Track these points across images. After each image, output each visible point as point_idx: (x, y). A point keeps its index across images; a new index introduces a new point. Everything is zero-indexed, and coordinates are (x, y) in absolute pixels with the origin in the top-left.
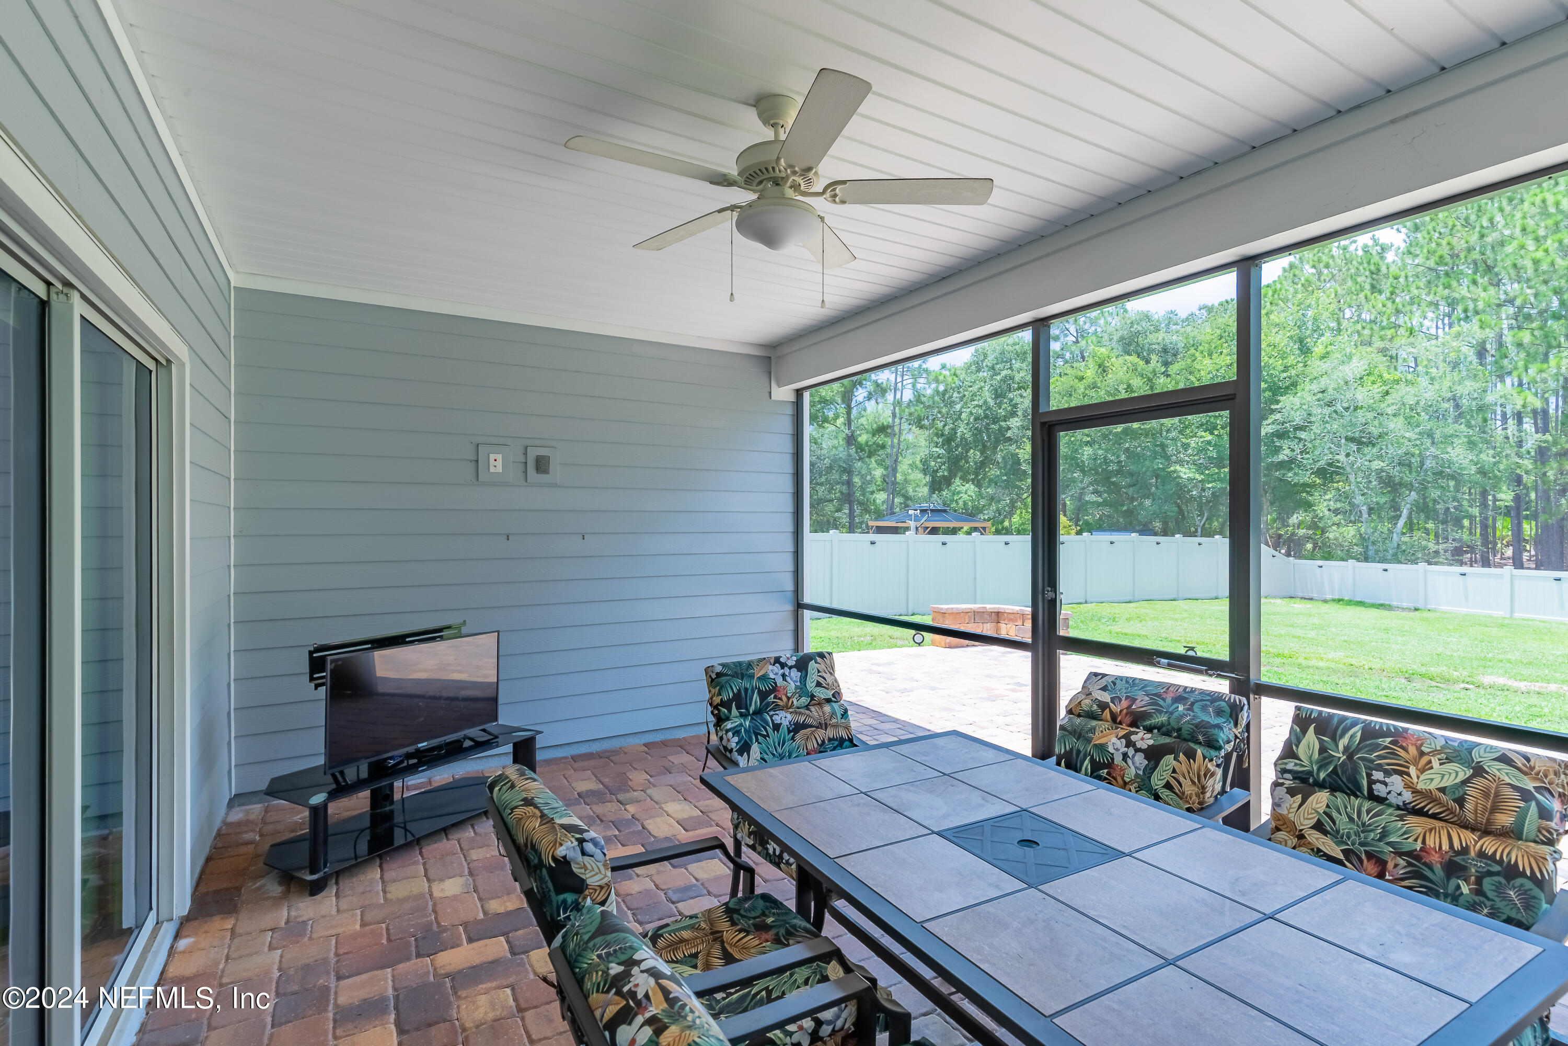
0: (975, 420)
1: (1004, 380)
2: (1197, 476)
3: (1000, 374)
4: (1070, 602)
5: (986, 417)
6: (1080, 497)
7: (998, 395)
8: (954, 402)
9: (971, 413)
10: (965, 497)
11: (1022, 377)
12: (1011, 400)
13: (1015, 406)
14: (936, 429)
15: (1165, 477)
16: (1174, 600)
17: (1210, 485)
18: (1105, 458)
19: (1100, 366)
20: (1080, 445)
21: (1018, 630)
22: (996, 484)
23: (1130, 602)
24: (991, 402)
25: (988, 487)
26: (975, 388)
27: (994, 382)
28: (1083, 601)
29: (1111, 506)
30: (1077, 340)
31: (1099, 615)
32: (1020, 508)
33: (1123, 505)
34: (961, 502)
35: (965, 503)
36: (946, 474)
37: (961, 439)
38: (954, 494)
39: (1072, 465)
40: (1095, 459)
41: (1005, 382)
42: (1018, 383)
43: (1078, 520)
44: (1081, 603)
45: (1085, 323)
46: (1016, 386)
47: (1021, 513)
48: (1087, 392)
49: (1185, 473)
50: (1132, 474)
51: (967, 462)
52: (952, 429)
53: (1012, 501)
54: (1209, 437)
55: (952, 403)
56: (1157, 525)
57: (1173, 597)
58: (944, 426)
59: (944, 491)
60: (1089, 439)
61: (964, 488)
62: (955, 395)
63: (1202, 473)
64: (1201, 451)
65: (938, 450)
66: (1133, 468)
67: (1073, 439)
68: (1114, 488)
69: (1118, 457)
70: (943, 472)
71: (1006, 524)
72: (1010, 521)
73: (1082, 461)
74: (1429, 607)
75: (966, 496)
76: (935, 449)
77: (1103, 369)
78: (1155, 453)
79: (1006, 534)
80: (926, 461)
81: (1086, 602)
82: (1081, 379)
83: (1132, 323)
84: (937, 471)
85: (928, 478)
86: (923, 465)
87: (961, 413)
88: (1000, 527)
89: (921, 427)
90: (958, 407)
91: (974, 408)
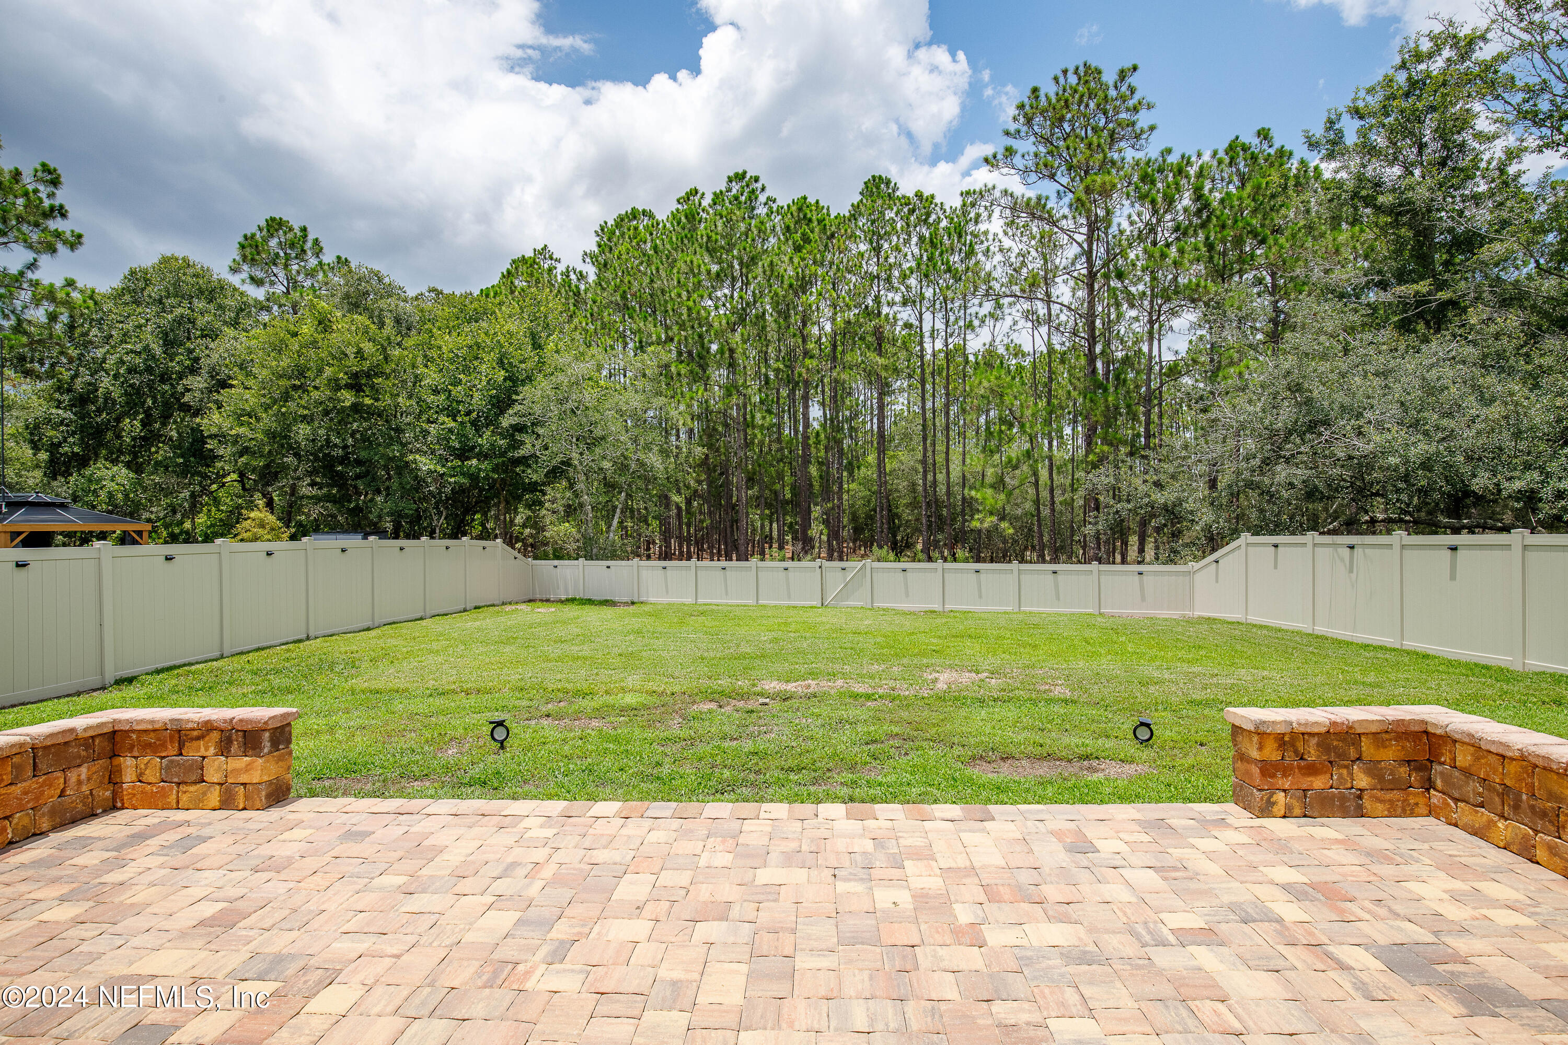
0: (130, 371)
1: (179, 321)
2: (439, 468)
3: (172, 312)
4: (284, 640)
5: (149, 370)
6: (294, 489)
7: (169, 342)
8: (91, 342)
9: (122, 362)
10: (112, 486)
11: (208, 323)
12: (191, 351)
13: (197, 360)
14: (59, 381)
15: (403, 467)
16: (421, 619)
17: (453, 480)
18: (328, 441)
19: (320, 323)
20: (295, 420)
21: (168, 768)
22: (166, 468)
23: (368, 629)
24: (158, 350)
25: (153, 474)
26: (129, 326)
27: (162, 322)
28: (304, 636)
29: (334, 502)
30: (288, 289)
31: (330, 658)
32: (207, 504)
33: (350, 502)
34: (103, 495)
35: (111, 495)
36: (76, 449)
37: (106, 399)
38: (90, 481)
39: (282, 446)
40: (313, 440)
41: (180, 324)
42: (202, 330)
43: (290, 521)
44: (300, 641)
45: (298, 272)
46: (199, 333)
47: (209, 511)
48: (304, 351)
49: (425, 464)
50: (359, 462)
51: (119, 437)
52: (90, 384)
53: (193, 495)
54: (453, 424)
55: (87, 344)
56: (389, 526)
57: (418, 615)
58: (73, 378)
59: (71, 475)
60: (306, 412)
61: (110, 473)
62: (95, 331)
63: (443, 466)
64: (443, 440)
65: (60, 412)
66: (363, 454)
67: (284, 410)
68: (338, 480)
69: (344, 440)
70: (72, 446)
71: (187, 525)
72: (193, 522)
73: (296, 442)
74: (642, 599)
75: (113, 484)
76: (54, 411)
77: (324, 324)
78: (391, 438)
79: (186, 541)
80: (37, 427)
81: (308, 638)
82: (295, 335)
83: (359, 279)
84: (59, 445)
85: (44, 456)
86: (31, 434)
87: (104, 360)
88: (177, 530)
89: (28, 373)
90: (99, 353)
91: (127, 353)
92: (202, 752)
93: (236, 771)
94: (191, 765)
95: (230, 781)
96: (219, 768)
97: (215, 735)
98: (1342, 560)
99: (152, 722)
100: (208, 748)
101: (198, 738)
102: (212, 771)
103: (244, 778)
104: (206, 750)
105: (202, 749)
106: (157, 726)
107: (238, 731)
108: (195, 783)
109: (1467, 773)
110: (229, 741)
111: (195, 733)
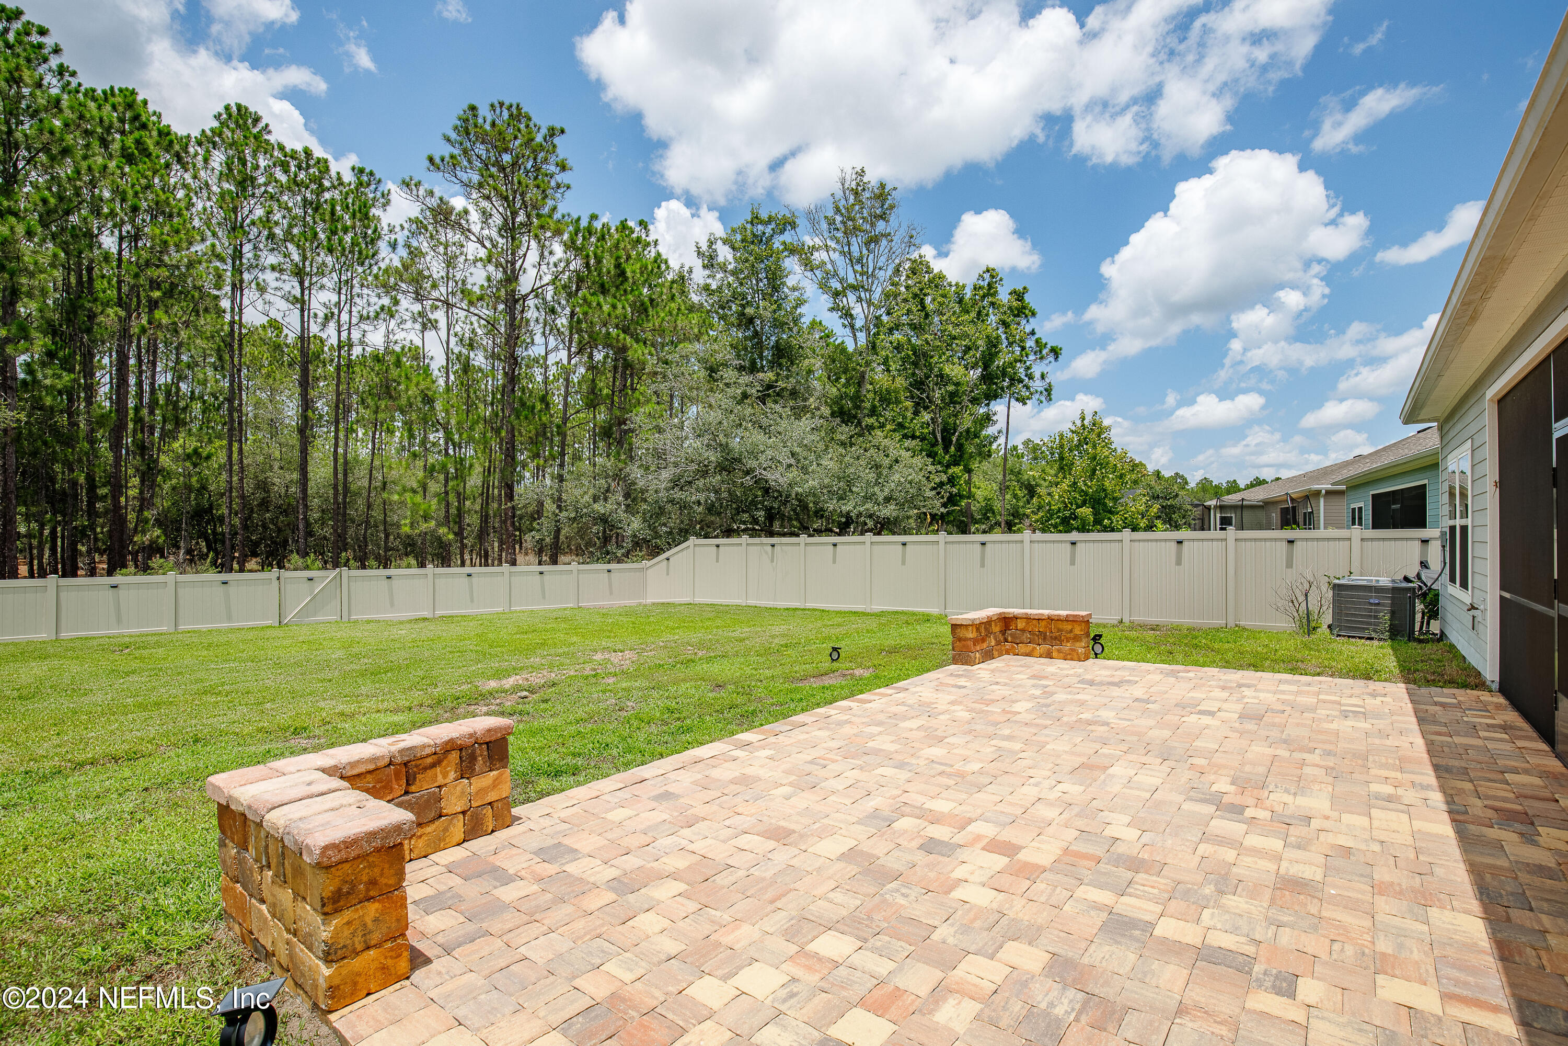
92: (440, 780)
93: (482, 791)
94: (428, 801)
95: (474, 804)
96: (463, 792)
97: (454, 756)
98: (766, 553)
99: (374, 759)
100: (447, 774)
101: (433, 765)
102: (453, 799)
103: (492, 796)
104: (445, 777)
105: (440, 777)
106: (381, 764)
107: (480, 744)
108: (432, 821)
109: (1023, 631)
110: (473, 758)
111: (429, 760)
